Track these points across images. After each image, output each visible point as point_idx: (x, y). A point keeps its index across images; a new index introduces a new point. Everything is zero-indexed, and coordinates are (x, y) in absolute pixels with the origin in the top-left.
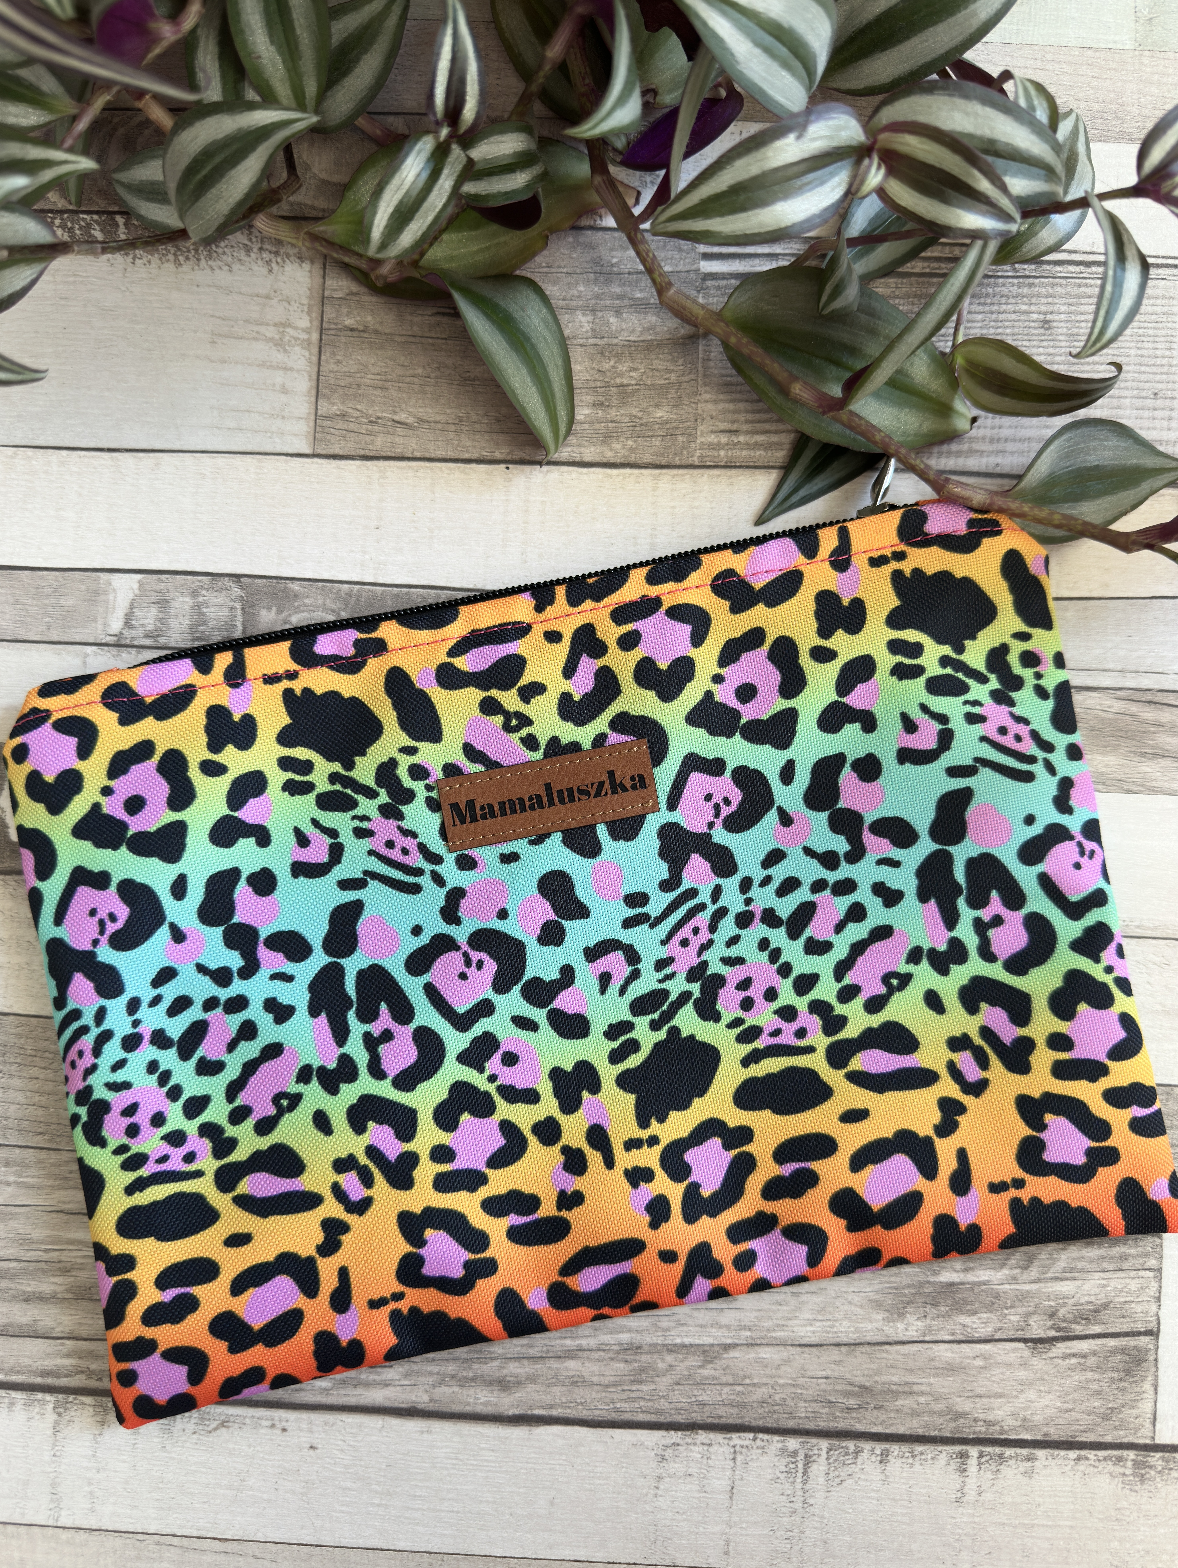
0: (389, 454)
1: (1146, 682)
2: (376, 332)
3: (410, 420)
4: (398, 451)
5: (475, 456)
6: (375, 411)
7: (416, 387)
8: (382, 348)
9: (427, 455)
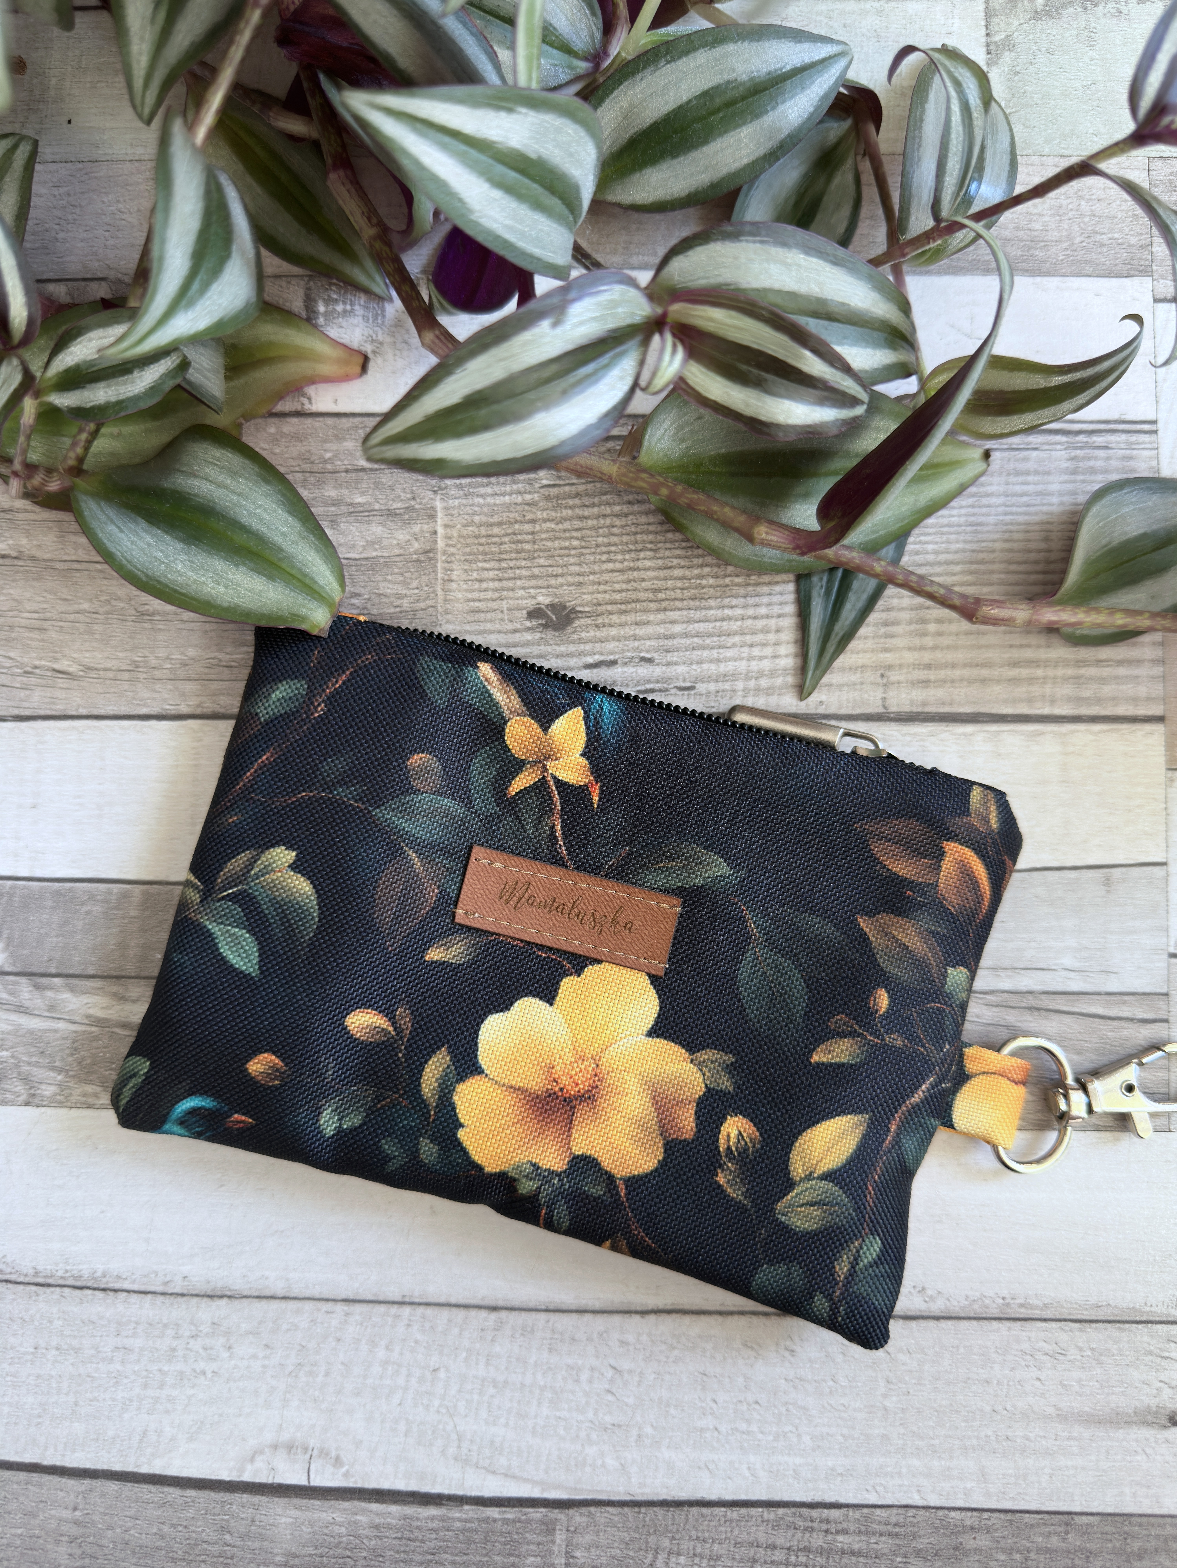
0: (49, 713)
1: (1026, 982)
2: (33, 558)
3: (73, 669)
4: (59, 708)
5: (155, 710)
6: (30, 659)
7: (82, 627)
8: (39, 578)
9: (96, 712)
